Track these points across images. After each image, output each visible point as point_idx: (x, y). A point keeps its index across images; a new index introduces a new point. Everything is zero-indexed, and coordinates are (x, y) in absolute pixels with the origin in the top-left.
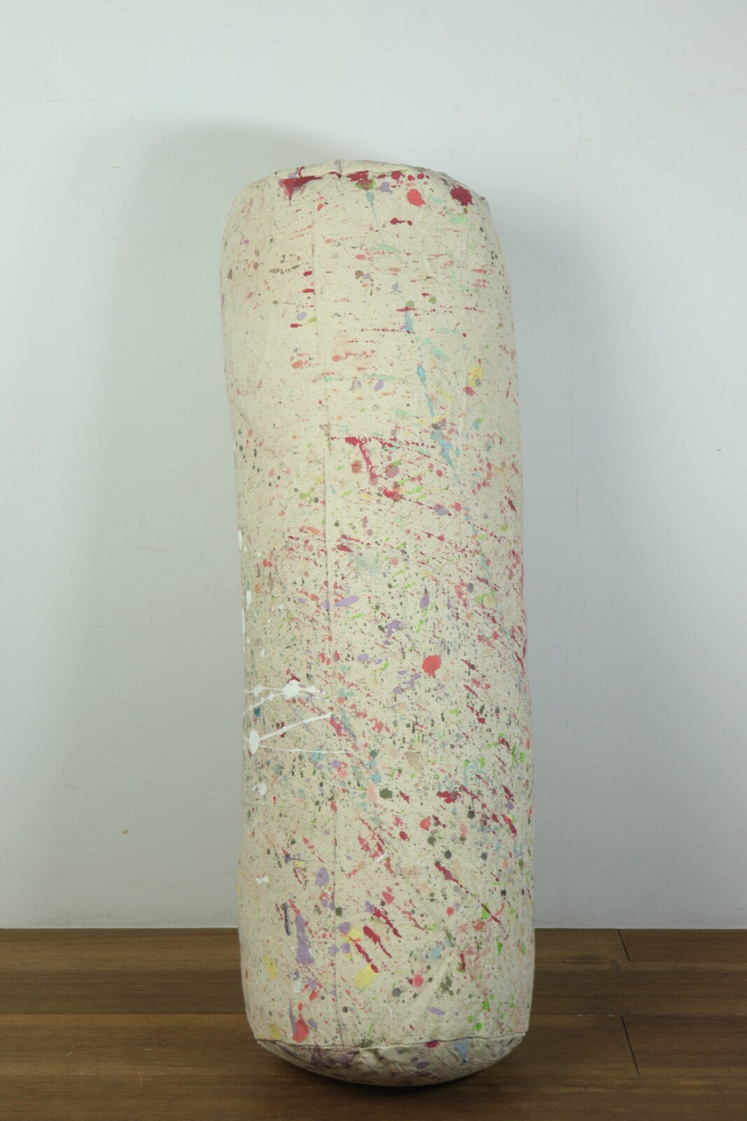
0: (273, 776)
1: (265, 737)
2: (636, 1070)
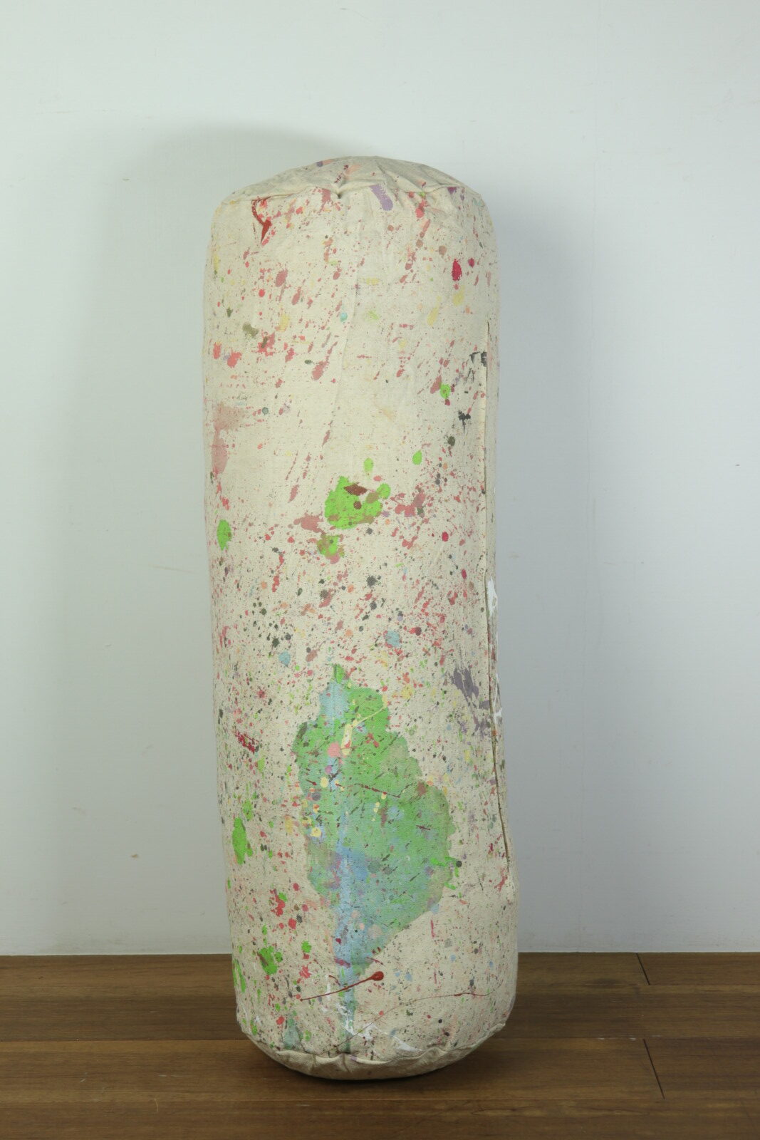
2: (661, 1093)
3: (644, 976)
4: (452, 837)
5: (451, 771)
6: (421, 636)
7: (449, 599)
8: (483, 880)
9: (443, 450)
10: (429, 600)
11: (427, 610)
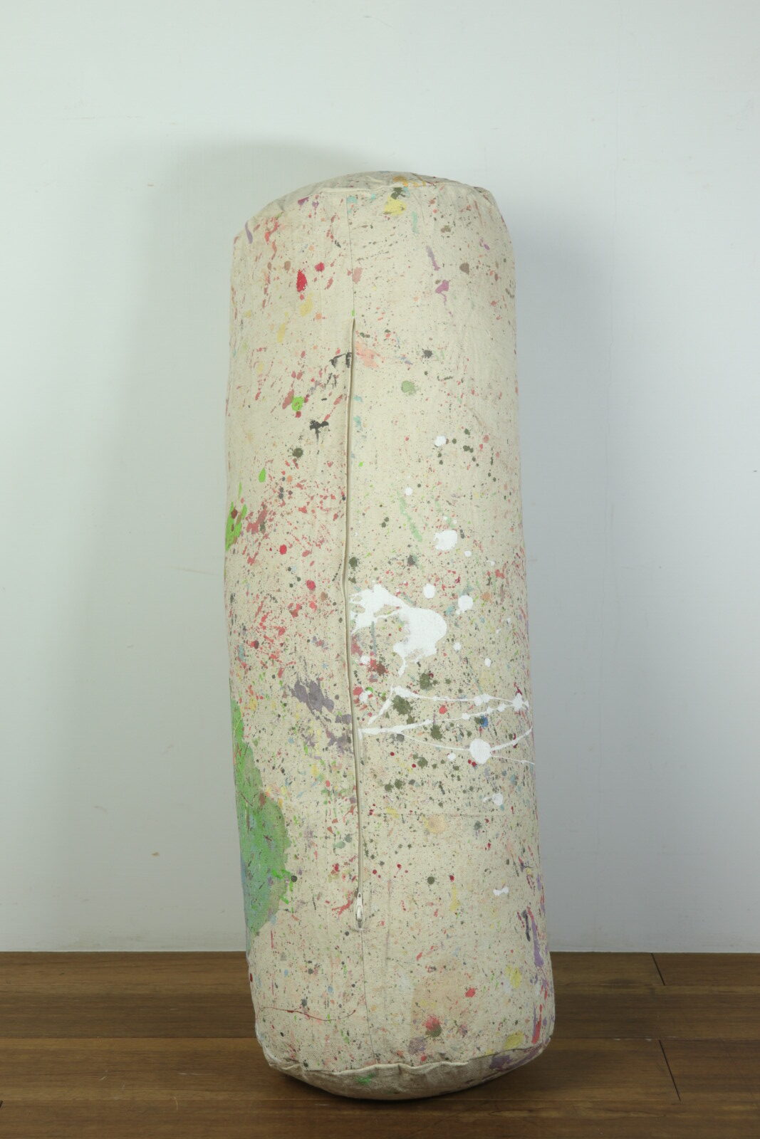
0: (510, 786)
1: (497, 748)
2: (676, 1095)
3: (658, 976)
4: (288, 850)
5: (290, 783)
6: (259, 649)
7: (290, 612)
8: (318, 899)
9: (287, 464)
10: (268, 613)
11: (265, 624)
